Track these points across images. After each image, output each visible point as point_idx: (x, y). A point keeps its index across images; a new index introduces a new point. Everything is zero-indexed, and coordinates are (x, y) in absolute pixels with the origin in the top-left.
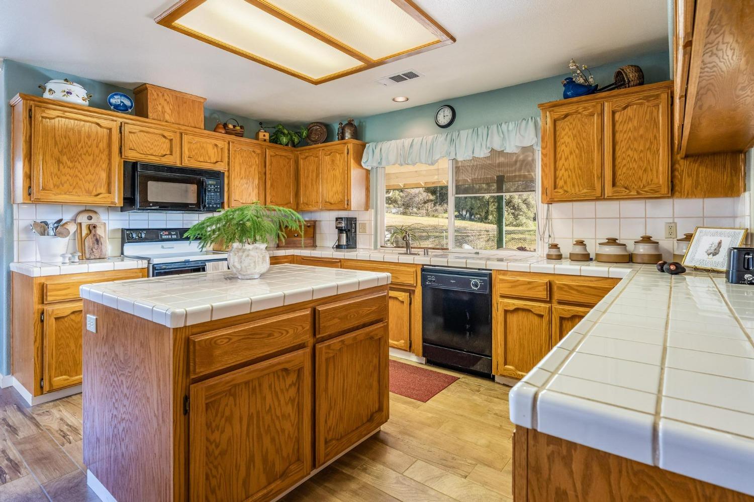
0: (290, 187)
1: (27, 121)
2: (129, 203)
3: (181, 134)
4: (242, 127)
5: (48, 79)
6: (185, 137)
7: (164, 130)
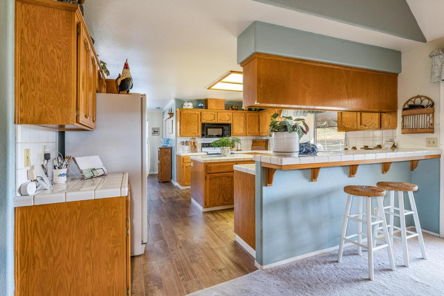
0: (256, 127)
1: (180, 115)
2: (203, 135)
3: (217, 112)
4: (238, 107)
5: (184, 102)
6: (219, 113)
7: (213, 112)
